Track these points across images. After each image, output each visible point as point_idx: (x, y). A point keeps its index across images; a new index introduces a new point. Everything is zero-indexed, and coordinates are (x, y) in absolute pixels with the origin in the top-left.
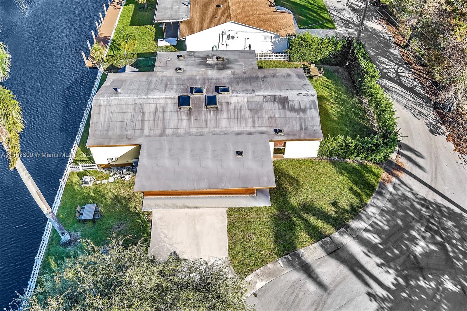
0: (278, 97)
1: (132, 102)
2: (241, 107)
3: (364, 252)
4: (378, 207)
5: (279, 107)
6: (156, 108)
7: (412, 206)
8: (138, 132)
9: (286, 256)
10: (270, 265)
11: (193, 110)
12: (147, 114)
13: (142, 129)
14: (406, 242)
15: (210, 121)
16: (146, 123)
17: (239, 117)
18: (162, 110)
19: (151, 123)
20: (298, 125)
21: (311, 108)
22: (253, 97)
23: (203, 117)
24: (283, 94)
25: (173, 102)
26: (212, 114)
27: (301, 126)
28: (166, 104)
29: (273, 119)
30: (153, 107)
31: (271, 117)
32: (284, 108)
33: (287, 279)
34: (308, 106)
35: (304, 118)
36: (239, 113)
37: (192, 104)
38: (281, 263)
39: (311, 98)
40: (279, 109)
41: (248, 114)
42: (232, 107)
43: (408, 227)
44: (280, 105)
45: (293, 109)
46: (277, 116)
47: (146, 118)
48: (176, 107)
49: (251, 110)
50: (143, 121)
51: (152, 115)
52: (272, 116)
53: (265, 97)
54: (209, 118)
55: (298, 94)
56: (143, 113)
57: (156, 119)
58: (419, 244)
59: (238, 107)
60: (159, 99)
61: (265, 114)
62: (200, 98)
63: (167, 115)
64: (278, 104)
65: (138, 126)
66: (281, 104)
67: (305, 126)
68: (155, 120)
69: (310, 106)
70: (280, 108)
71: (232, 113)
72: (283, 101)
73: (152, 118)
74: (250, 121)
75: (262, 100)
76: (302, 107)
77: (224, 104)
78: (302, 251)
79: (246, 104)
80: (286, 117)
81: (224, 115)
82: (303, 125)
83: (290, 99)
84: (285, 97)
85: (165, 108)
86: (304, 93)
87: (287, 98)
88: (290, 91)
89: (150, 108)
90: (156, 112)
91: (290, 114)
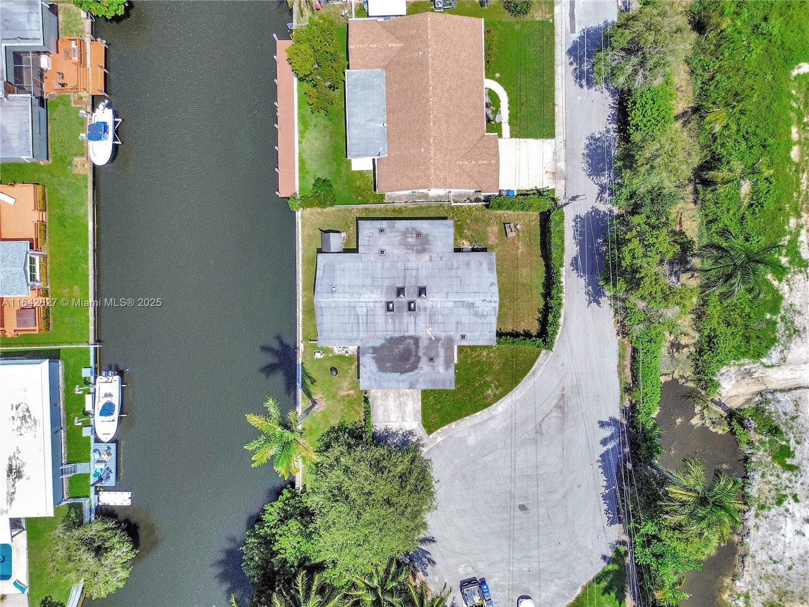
0: (467, 302)
1: (347, 304)
2: (435, 312)
6: (367, 311)
8: (355, 334)
11: (397, 313)
12: (360, 317)
13: (358, 331)
15: (411, 325)
16: (361, 325)
17: (433, 321)
18: (372, 313)
19: (365, 325)
21: (491, 315)
22: (445, 302)
23: (405, 321)
24: (470, 300)
25: (380, 306)
26: (412, 317)
27: (481, 332)
28: (375, 307)
30: (365, 309)
31: (458, 323)
32: (470, 314)
34: (489, 312)
36: (433, 318)
37: (397, 308)
39: (493, 305)
40: (466, 314)
41: (440, 319)
42: (428, 311)
45: (477, 315)
47: (361, 321)
48: (384, 310)
49: (443, 315)
50: (358, 323)
51: (364, 318)
52: (460, 322)
53: (455, 302)
54: (409, 322)
55: (483, 301)
56: (358, 316)
57: (369, 322)
59: (433, 312)
60: (369, 302)
61: (454, 320)
62: (402, 301)
63: (377, 317)
64: (466, 310)
65: (355, 328)
66: (468, 310)
68: (367, 323)
69: (491, 313)
71: (428, 317)
72: (470, 306)
73: (365, 321)
74: (442, 325)
75: (453, 306)
76: (485, 314)
77: (422, 309)
79: (439, 309)
80: (470, 323)
81: (421, 320)
83: (476, 305)
85: (374, 311)
86: (488, 299)
87: (473, 304)
88: (477, 294)
89: (362, 311)
90: (367, 315)
91: (474, 320)
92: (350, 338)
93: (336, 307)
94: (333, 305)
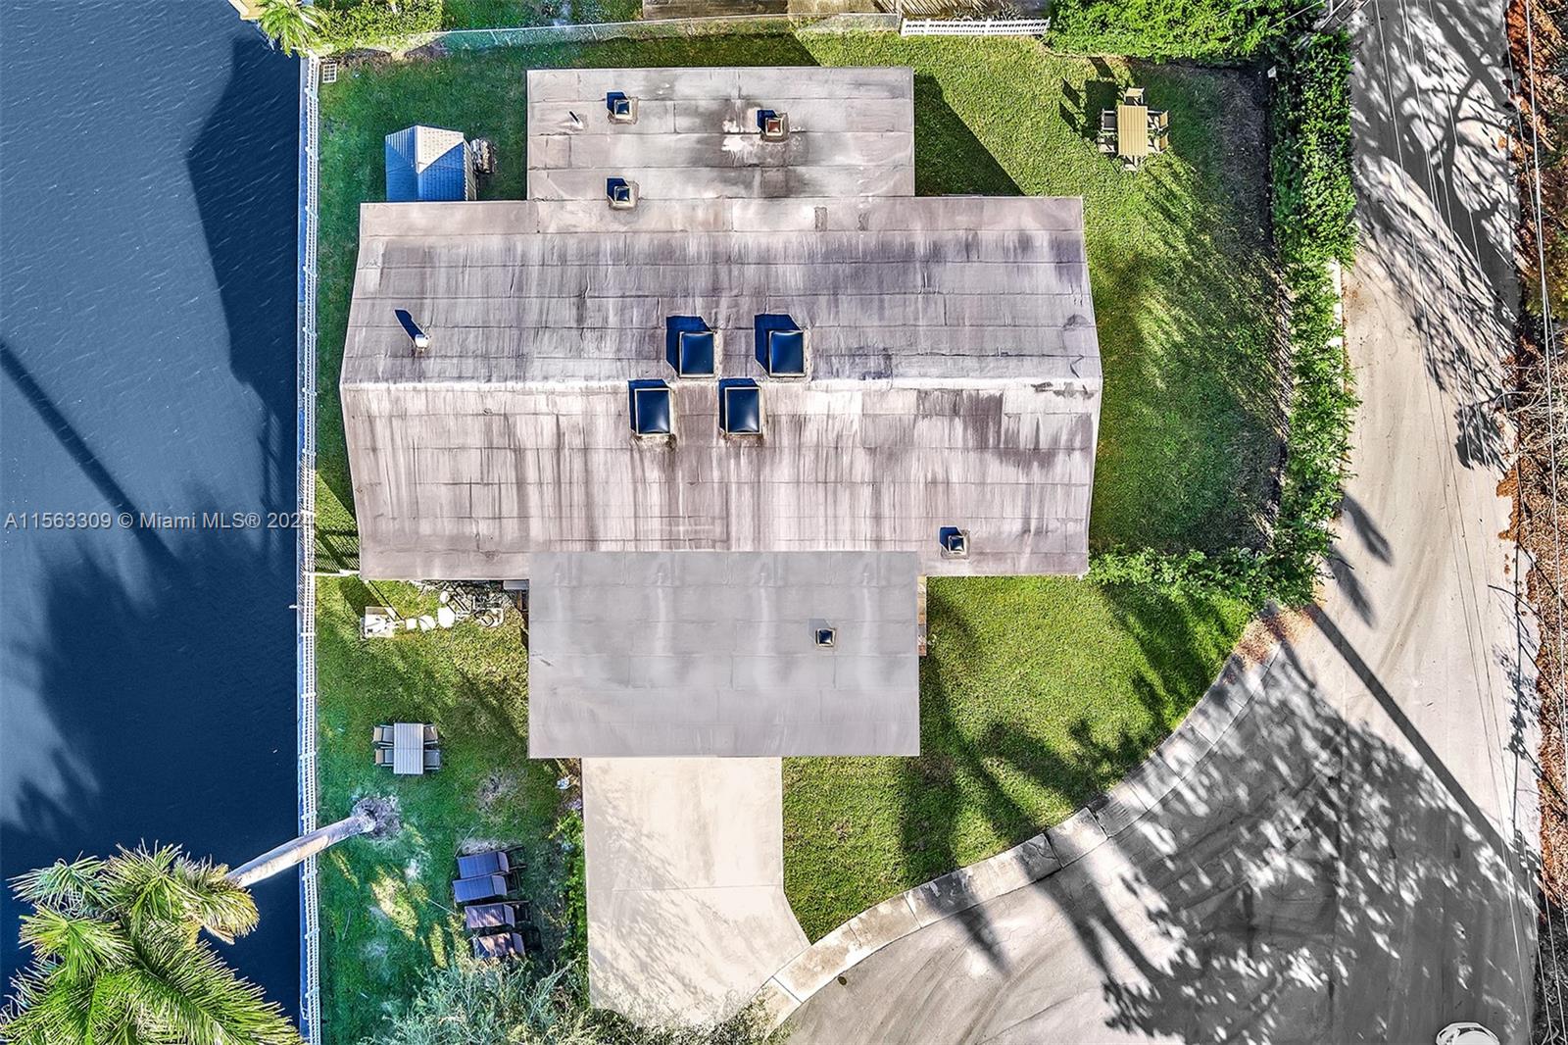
0: (970, 396)
1: (473, 404)
2: (839, 437)
3: (1124, 880)
4: (1200, 744)
5: (965, 440)
6: (559, 435)
7: (1296, 742)
8: (511, 527)
9: (926, 885)
10: (884, 908)
11: (681, 442)
12: (530, 457)
13: (523, 516)
14: (1240, 855)
15: (739, 489)
16: (533, 493)
17: (832, 477)
18: (577, 442)
19: (549, 492)
20: (1019, 512)
21: (1070, 450)
22: (883, 394)
23: (716, 474)
24: (986, 386)
25: (613, 409)
26: (743, 460)
27: (1027, 519)
28: (590, 415)
29: (940, 488)
30: (548, 425)
31: (934, 482)
32: (982, 446)
33: (922, 945)
34: (1064, 438)
35: (1043, 486)
36: (832, 461)
37: (681, 418)
38: (912, 901)
39: (1079, 405)
40: (966, 449)
41: (861, 466)
42: (810, 434)
43: (1262, 809)
44: (970, 431)
45: (1012, 453)
46: (955, 477)
47: (531, 475)
48: (625, 429)
49: (872, 451)
50: (521, 484)
51: (547, 460)
52: (940, 477)
53: (923, 395)
54: (733, 479)
55: (1040, 388)
56: (519, 452)
57: (565, 479)
58: (1272, 864)
59: (832, 436)
60: (564, 394)
61: (916, 470)
62: (703, 391)
63: (598, 459)
64: (965, 429)
65: (510, 506)
66: (976, 430)
67: (1040, 518)
68: (558, 482)
69: (1071, 440)
70: (970, 444)
71: (809, 457)
72: (984, 414)
73: (548, 475)
74: (866, 492)
75: (913, 411)
76: (1044, 445)
77: (784, 419)
78: (969, 871)
79: (856, 426)
80: (983, 484)
81: (782, 471)
82: (1034, 515)
83: (1008, 407)
84: (991, 398)
85: (586, 432)
86: (1059, 383)
87: (997, 402)
88: (1013, 362)
89: (537, 433)
90: (559, 449)
91: (999, 471)
92: (488, 547)
93: (430, 415)
94: (416, 404)
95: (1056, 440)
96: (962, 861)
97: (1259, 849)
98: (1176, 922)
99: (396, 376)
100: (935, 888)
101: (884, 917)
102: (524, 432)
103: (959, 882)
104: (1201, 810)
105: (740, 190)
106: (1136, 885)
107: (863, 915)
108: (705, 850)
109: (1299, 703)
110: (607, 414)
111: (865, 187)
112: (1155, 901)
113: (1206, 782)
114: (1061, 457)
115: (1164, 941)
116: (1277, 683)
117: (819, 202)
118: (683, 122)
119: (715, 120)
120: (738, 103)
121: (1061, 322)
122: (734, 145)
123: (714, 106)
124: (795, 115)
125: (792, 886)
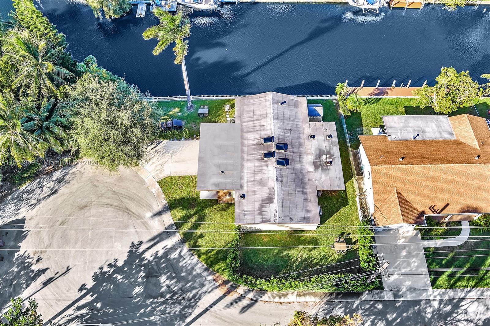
0: (273, 197)
1: (268, 112)
2: (264, 173)
5: (264, 197)
6: (263, 126)
8: (245, 120)
9: (167, 204)
10: (163, 196)
11: (262, 146)
12: (259, 121)
13: (247, 122)
15: (253, 157)
16: (252, 123)
17: (256, 173)
18: (262, 129)
19: (253, 125)
20: (248, 210)
21: (262, 218)
22: (273, 180)
23: (256, 152)
24: (276, 200)
26: (259, 157)
27: (247, 211)
28: (267, 130)
29: (254, 193)
30: (265, 124)
31: (255, 192)
32: (263, 200)
34: (265, 217)
35: (254, 214)
36: (259, 172)
37: (267, 145)
38: (165, 202)
39: (272, 219)
40: (262, 197)
41: (258, 178)
42: (264, 168)
44: (266, 198)
45: (262, 206)
46: (256, 196)
47: (255, 122)
48: (264, 137)
49: (261, 179)
50: (254, 120)
51: (258, 124)
52: (256, 193)
53: (273, 188)
54: (255, 155)
55: (276, 210)
56: (260, 120)
57: (254, 127)
59: (264, 172)
60: (271, 125)
61: (258, 188)
62: (273, 148)
63: (259, 132)
64: (266, 197)
65: (249, 119)
66: (267, 199)
67: (247, 214)
69: (265, 218)
70: (263, 198)
71: (260, 168)
72: (270, 200)
73: (255, 125)
74: (253, 179)
75: (270, 186)
76: (263, 213)
77: (267, 163)
78: (169, 213)
79: (266, 176)
80: (255, 202)
81: (257, 164)
82: (248, 213)
83: (271, 205)
84: (273, 201)
85: (264, 130)
86: (277, 214)
87: (272, 202)
88: (281, 205)
89: (263, 122)
90: (260, 126)
91: (257, 205)
92: (241, 116)
93: (266, 106)
94: (268, 103)
95: (264, 215)
96: (172, 211)
97: (170, 278)
98: (154, 258)
99: (273, 100)
100: (166, 206)
101: (161, 196)
102: (264, 120)
103: (167, 211)
104: (181, 264)
105: (315, 158)
106: (165, 249)
107: (162, 192)
108: (179, 162)
109: (205, 289)
110: (268, 133)
111: (318, 180)
112: (160, 254)
113: (187, 266)
114: (261, 217)
115: (150, 255)
116: (210, 283)
117: (314, 172)
118: (328, 148)
119: (329, 153)
120: (333, 157)
121: (291, 216)
122: (324, 157)
123: (332, 153)
124: (332, 167)
125: (170, 178)
